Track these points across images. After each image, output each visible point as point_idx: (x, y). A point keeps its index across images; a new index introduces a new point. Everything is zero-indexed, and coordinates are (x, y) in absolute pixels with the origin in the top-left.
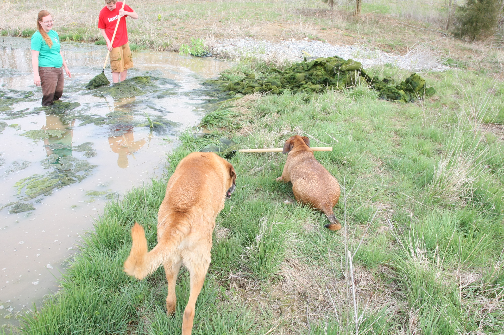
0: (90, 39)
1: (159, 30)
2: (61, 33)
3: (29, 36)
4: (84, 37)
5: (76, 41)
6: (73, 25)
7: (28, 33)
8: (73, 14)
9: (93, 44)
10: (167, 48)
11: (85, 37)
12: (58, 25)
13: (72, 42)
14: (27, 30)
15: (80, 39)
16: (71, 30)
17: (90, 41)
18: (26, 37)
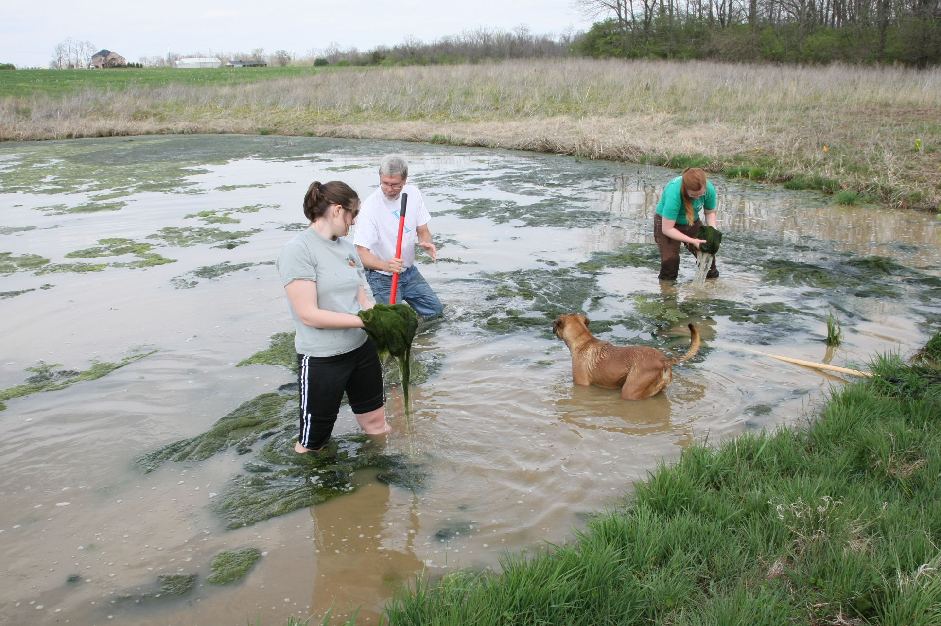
0: (777, 178)
1: (911, 168)
2: (732, 164)
3: (680, 167)
4: (768, 174)
5: (752, 179)
6: (755, 153)
7: (679, 162)
8: (761, 134)
9: (780, 187)
10: (916, 205)
11: (770, 173)
12: (731, 150)
13: (746, 180)
14: (679, 156)
15: (760, 177)
16: (750, 161)
17: (777, 182)
18: (676, 167)
